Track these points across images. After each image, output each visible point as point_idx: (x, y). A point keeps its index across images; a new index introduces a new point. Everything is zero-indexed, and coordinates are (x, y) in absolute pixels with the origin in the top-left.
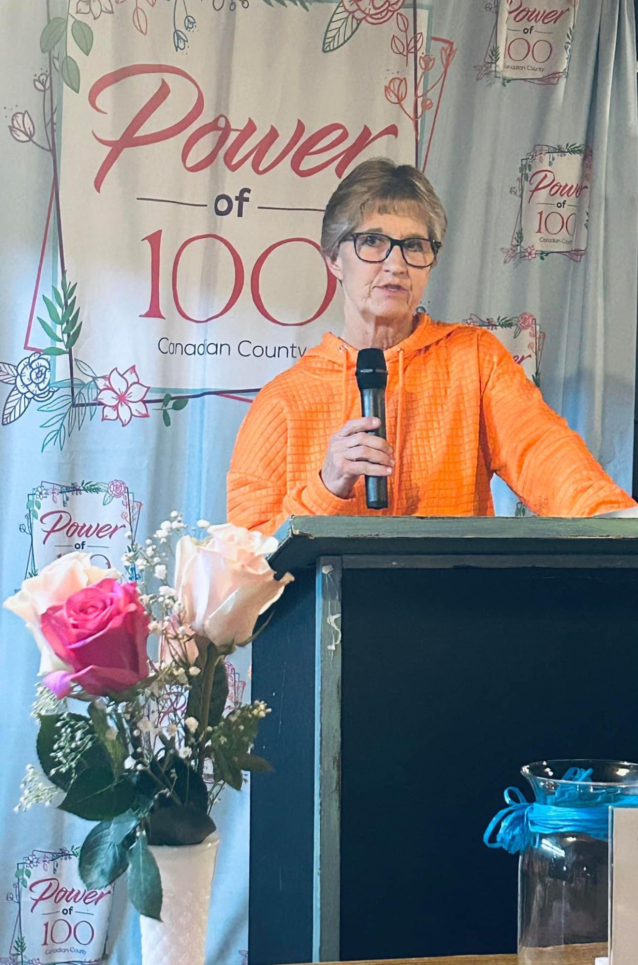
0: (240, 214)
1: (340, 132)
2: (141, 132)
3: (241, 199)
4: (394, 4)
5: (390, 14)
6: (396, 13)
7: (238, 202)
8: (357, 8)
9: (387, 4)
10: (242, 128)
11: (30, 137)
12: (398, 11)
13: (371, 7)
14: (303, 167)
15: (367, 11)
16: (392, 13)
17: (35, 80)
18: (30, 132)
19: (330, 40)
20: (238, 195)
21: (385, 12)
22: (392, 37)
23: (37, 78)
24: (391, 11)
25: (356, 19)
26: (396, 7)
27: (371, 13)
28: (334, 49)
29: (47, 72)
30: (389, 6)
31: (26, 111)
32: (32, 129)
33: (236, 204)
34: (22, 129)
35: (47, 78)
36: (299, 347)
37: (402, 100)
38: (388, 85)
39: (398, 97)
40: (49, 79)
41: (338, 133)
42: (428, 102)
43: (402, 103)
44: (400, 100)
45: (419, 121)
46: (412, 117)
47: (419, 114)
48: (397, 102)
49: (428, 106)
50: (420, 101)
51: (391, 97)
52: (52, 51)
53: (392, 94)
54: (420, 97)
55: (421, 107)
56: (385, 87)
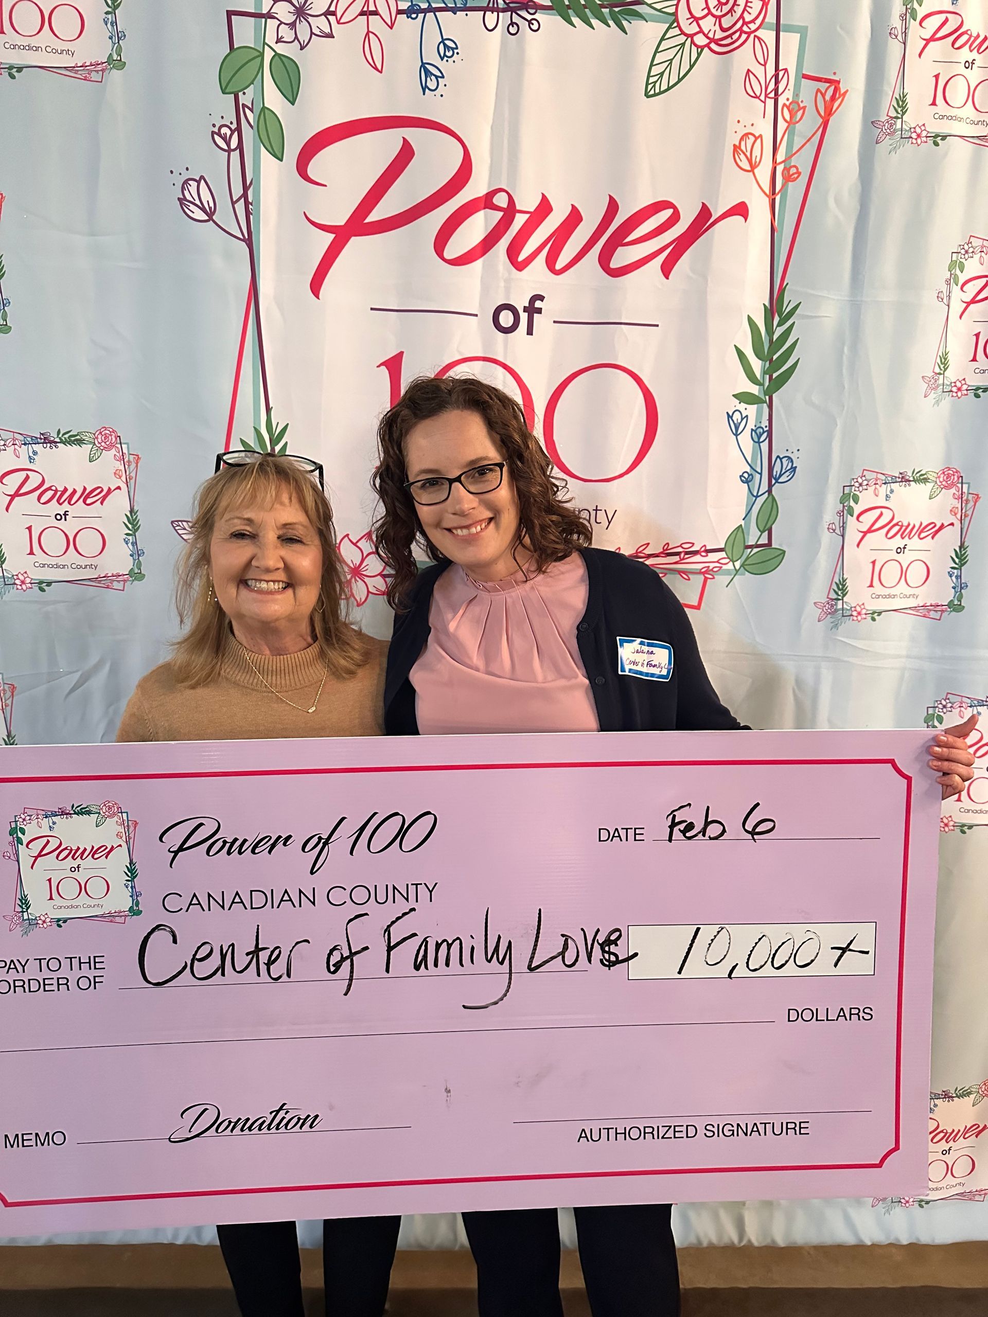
0: (530, 332)
1: (670, 212)
2: (376, 214)
3: (532, 310)
4: (750, 22)
5: (744, 36)
6: (752, 36)
7: (526, 314)
8: (698, 29)
9: (741, 22)
10: (532, 210)
11: (210, 214)
12: (757, 33)
13: (717, 27)
14: (615, 264)
15: (711, 35)
16: (746, 35)
18: (210, 208)
19: (655, 79)
20: (527, 305)
21: (738, 34)
22: (746, 71)
23: (216, 130)
24: (746, 33)
25: (696, 45)
26: (753, 27)
27: (716, 37)
28: (661, 93)
29: (231, 123)
30: (742, 26)
31: (202, 177)
32: (212, 205)
33: (524, 317)
34: (198, 202)
35: (232, 132)
36: (605, 510)
37: (756, 167)
38: (737, 144)
39: (750, 161)
40: (236, 134)
41: (667, 213)
42: (793, 170)
43: (756, 171)
44: (753, 167)
45: (778, 199)
46: (768, 192)
47: (778, 188)
48: (749, 168)
49: (793, 177)
50: (780, 169)
51: (741, 160)
52: (240, 94)
53: (742, 156)
54: (780, 163)
55: (781, 178)
56: (734, 145)
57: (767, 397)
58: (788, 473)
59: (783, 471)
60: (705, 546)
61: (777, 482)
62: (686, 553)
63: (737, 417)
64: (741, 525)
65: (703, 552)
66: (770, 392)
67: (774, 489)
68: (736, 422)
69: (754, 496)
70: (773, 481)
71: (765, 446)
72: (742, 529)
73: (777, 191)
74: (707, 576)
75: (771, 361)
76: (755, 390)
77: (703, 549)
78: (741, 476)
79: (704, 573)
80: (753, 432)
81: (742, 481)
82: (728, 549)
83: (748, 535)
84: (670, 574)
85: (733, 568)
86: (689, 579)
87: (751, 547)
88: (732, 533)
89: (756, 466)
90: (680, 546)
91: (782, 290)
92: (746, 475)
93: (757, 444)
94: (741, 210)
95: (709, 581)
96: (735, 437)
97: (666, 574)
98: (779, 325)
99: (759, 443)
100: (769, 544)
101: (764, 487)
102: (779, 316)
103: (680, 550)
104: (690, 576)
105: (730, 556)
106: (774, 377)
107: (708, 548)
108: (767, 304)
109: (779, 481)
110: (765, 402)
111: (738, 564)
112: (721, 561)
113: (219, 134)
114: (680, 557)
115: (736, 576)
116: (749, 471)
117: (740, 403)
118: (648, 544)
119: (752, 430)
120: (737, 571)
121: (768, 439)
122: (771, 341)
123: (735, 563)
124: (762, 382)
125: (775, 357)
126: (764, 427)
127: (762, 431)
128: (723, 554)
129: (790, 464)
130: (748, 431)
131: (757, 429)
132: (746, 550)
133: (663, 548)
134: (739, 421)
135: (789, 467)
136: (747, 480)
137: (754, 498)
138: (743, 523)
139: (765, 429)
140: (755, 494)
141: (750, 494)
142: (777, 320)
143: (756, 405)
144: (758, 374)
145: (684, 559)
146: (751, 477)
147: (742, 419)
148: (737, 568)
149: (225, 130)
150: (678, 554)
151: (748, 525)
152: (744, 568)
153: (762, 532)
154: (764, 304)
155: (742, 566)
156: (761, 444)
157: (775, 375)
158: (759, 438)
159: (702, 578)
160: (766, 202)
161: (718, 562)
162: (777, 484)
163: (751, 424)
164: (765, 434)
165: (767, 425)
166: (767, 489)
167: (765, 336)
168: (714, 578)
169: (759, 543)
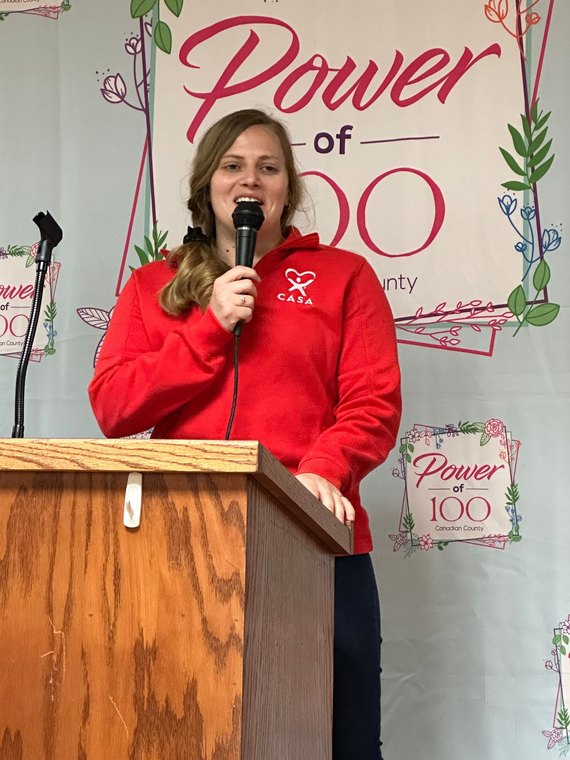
0: (342, 151)
1: (440, 57)
2: (232, 82)
3: (343, 136)
7: (339, 140)
10: (340, 68)
11: (122, 97)
14: (403, 97)
17: (126, 45)
18: (122, 93)
20: (339, 133)
23: (128, 42)
29: (137, 36)
31: (118, 75)
32: (124, 91)
33: (337, 141)
34: (114, 90)
35: (138, 41)
36: (408, 278)
37: (503, 18)
38: (488, 4)
39: (498, 15)
40: (140, 43)
41: (438, 58)
42: (534, 16)
43: (504, 21)
44: (501, 19)
45: (524, 37)
46: (515, 34)
47: (523, 30)
48: (498, 20)
49: (534, 21)
50: (523, 16)
51: (491, 15)
52: (144, 17)
53: (492, 12)
54: (523, 12)
55: (525, 22)
56: (486, 6)
57: (532, 184)
58: (554, 243)
59: (551, 241)
60: (490, 303)
61: (546, 249)
62: (476, 309)
63: (507, 201)
64: (520, 286)
65: (490, 308)
66: (533, 180)
67: (545, 255)
68: (506, 204)
69: (529, 262)
70: (544, 250)
71: (533, 222)
72: (522, 288)
73: (523, 31)
74: (495, 327)
75: (532, 157)
76: (521, 179)
77: (489, 306)
78: (516, 246)
79: (492, 325)
80: (523, 212)
81: (518, 250)
82: (512, 305)
83: (528, 293)
84: (465, 327)
85: (517, 320)
86: (480, 331)
87: (531, 303)
88: (513, 292)
89: (528, 237)
90: (471, 304)
91: (535, 103)
92: (520, 245)
93: (527, 221)
94: (495, 50)
95: (497, 332)
96: (507, 216)
97: (461, 327)
98: (536, 129)
99: (528, 219)
100: (546, 300)
101: (537, 254)
102: (535, 122)
103: (470, 307)
104: (481, 328)
105: (514, 311)
106: (535, 169)
107: (494, 304)
108: (524, 113)
109: (549, 249)
110: (530, 188)
111: (521, 318)
112: (505, 315)
113: (130, 45)
114: (471, 313)
115: (521, 328)
116: (522, 242)
117: (508, 190)
118: (445, 304)
119: (522, 210)
120: (521, 323)
121: (535, 217)
122: (530, 142)
123: (519, 317)
124: (526, 172)
125: (535, 154)
126: (531, 207)
127: (529, 210)
128: (507, 309)
129: (556, 236)
130: (518, 211)
131: (525, 209)
132: (527, 306)
133: (457, 307)
134: (509, 203)
135: (555, 238)
136: (521, 249)
137: (529, 264)
138: (522, 283)
139: (533, 209)
140: (530, 260)
141: (526, 261)
142: (533, 125)
143: (522, 191)
144: (522, 166)
145: (474, 314)
146: (524, 246)
147: (512, 202)
148: (521, 320)
149: (134, 41)
150: (469, 310)
151: (527, 284)
152: (527, 320)
153: (539, 291)
154: (521, 115)
155: (525, 318)
156: (530, 221)
157: (536, 167)
158: (528, 216)
159: (490, 329)
160: (515, 41)
161: (503, 316)
162: (547, 252)
163: (521, 205)
164: (533, 213)
165: (534, 206)
166: (539, 256)
167: (525, 138)
168: (501, 329)
169: (537, 299)
